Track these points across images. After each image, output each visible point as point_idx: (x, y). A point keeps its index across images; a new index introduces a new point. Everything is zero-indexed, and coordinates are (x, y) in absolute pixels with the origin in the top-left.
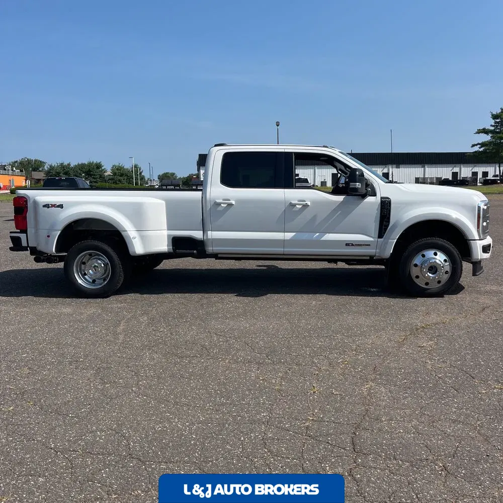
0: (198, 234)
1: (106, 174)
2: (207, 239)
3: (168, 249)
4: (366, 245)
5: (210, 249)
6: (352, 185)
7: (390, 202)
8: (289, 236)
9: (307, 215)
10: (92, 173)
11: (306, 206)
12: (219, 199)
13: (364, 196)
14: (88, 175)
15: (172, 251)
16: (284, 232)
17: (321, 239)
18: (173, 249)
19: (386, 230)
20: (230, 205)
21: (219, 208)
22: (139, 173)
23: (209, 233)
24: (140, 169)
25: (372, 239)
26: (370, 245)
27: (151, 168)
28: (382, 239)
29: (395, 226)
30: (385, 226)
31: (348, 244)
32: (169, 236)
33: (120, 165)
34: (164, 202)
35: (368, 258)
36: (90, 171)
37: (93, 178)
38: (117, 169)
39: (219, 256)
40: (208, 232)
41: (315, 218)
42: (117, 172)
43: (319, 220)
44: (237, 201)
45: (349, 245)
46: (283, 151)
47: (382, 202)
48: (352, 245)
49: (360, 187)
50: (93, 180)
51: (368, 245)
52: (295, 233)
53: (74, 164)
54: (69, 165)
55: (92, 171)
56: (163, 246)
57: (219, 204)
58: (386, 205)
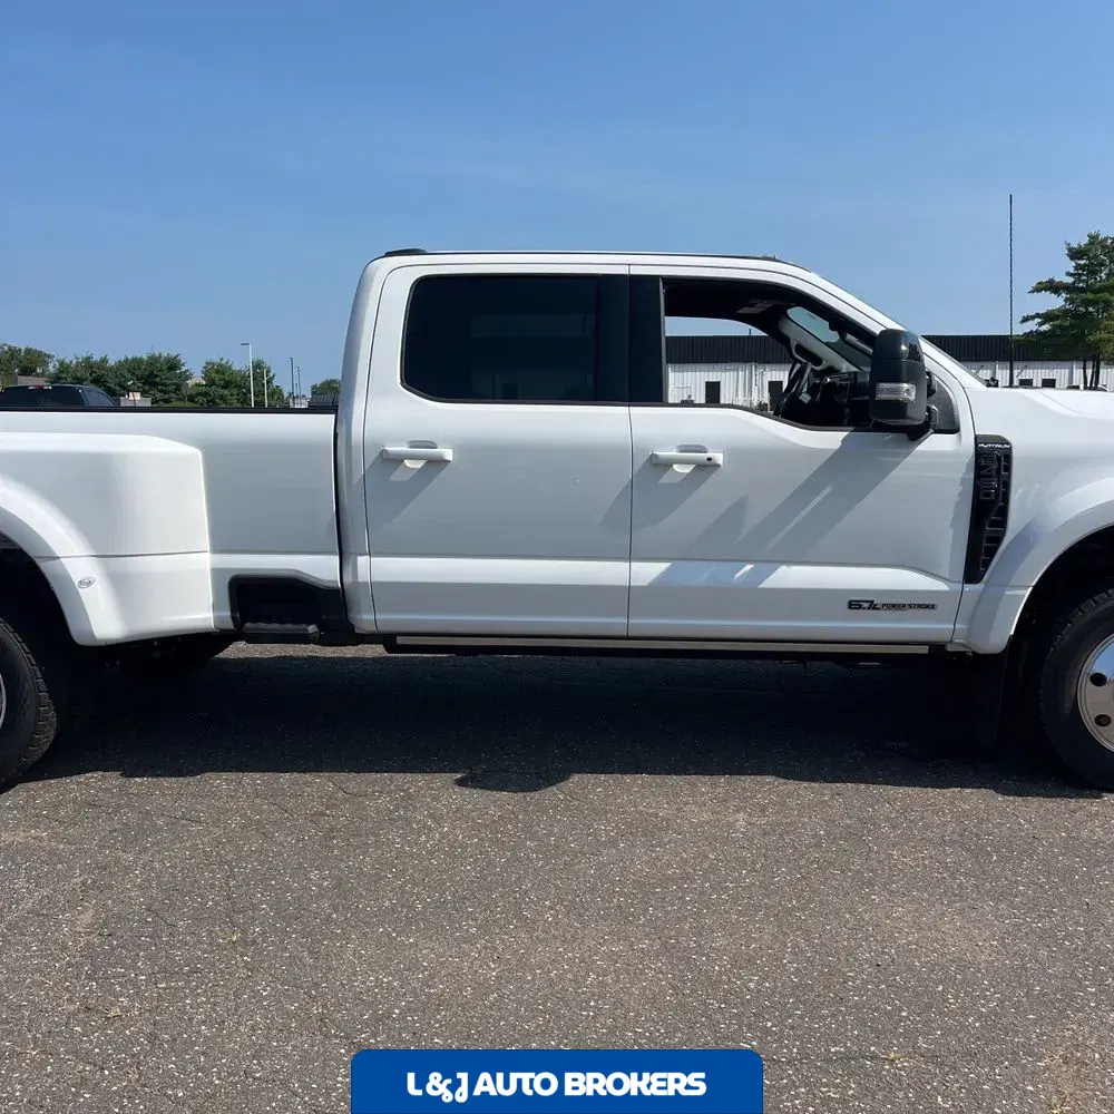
0: (321, 568)
1: (190, 383)
2: (356, 583)
3: (216, 618)
4: (920, 606)
5: (365, 619)
6: (885, 391)
7: (1008, 456)
8: (647, 572)
9: (709, 500)
10: (158, 379)
11: (708, 467)
12: (398, 441)
13: (916, 433)
14: (150, 384)
15: (230, 625)
16: (630, 559)
17: (761, 586)
18: (233, 618)
19: (991, 552)
20: (436, 463)
21: (397, 476)
22: (265, 382)
23: (362, 561)
24: (268, 372)
25: (942, 586)
26: (933, 607)
27: (295, 370)
28: (979, 587)
29: (1026, 540)
30: (990, 540)
31: (858, 603)
32: (217, 573)
33: (224, 362)
34: (199, 453)
35: (924, 650)
36: (152, 375)
37: (161, 391)
38: (217, 372)
39: (400, 641)
40: (359, 558)
41: (738, 509)
42: (217, 376)
43: (752, 520)
44: (460, 449)
45: (860, 607)
46: (623, 271)
47: (979, 453)
48: (873, 606)
49: (912, 397)
50: (159, 395)
51: (927, 607)
52: (667, 565)
53: (117, 360)
54: (104, 360)
55: (157, 376)
56: (199, 610)
57: (397, 460)
58: (992, 464)
